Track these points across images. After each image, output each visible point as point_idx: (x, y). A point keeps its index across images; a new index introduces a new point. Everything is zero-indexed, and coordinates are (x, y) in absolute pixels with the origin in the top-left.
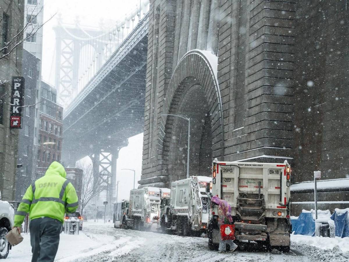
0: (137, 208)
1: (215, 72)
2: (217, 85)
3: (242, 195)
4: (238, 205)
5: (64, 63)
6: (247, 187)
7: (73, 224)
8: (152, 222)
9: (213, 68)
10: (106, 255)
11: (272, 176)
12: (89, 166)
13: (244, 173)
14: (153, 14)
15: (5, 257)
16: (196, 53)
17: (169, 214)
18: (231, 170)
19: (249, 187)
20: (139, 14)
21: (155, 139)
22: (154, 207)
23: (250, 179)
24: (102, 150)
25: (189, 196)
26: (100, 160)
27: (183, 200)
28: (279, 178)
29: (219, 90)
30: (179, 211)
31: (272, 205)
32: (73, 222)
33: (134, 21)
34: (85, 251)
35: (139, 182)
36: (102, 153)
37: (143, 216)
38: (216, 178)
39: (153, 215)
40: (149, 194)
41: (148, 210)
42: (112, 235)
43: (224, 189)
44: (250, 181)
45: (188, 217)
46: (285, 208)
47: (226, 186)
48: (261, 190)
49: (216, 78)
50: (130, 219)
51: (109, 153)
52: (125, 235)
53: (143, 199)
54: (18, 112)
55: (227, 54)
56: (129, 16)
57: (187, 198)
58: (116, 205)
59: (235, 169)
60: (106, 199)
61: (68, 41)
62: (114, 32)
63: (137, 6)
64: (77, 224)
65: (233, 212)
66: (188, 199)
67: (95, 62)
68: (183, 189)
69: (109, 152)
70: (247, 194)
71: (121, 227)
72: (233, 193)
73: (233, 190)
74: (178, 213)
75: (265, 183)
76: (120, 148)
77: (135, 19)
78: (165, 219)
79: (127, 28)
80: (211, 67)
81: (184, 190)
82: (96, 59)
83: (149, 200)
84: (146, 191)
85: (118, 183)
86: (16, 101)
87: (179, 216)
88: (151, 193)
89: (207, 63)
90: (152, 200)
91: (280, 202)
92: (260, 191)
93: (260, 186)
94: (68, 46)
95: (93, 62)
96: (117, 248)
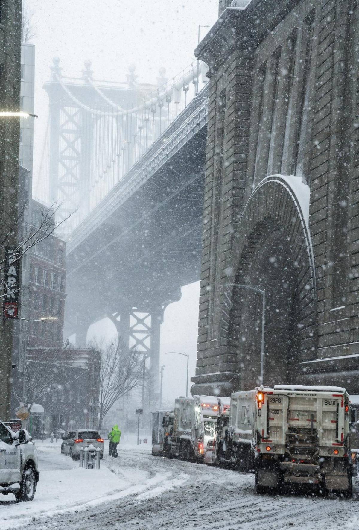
0: (184, 426)
1: (306, 216)
2: (307, 237)
3: (291, 429)
4: (288, 441)
5: (63, 151)
6: (298, 420)
7: (92, 454)
8: (206, 449)
9: (302, 209)
10: (132, 498)
11: (326, 408)
12: (111, 346)
13: (295, 404)
14: (214, 102)
15: (32, 499)
16: (279, 182)
17: (228, 440)
18: (279, 400)
19: (300, 420)
20: (196, 79)
21: (218, 309)
22: (210, 427)
23: (301, 411)
24: (134, 308)
25: (253, 416)
26: (131, 325)
27: (246, 421)
28: (335, 410)
29: (311, 245)
30: (240, 436)
31: (327, 442)
32: (93, 451)
33: (188, 92)
34: (110, 494)
35: (193, 380)
36: (135, 313)
37: (193, 439)
38: (262, 409)
39: (207, 439)
40: (202, 406)
41: (201, 431)
42: (147, 469)
43: (272, 423)
44: (302, 413)
45: (252, 446)
46: (342, 445)
47: (273, 419)
48: (314, 424)
49: (307, 225)
50: (174, 443)
51: (147, 314)
52: (164, 470)
53: (193, 414)
54: (13, 297)
55: (324, 191)
56: (178, 82)
57: (250, 418)
58: (157, 415)
59: (284, 399)
60: (141, 398)
61: (71, 111)
62: (154, 107)
63: (192, 66)
64: (98, 453)
65: (282, 450)
66: (252, 419)
67: (121, 157)
68: (246, 404)
69: (146, 311)
70: (298, 428)
71: (160, 454)
72: (280, 428)
73: (282, 425)
74: (240, 439)
75: (319, 416)
76: (166, 305)
77: (190, 88)
78: (222, 445)
79: (175, 103)
80: (300, 208)
81: (247, 407)
82: (122, 151)
83: (201, 416)
84: (198, 403)
85: (162, 369)
86: (12, 280)
87: (241, 443)
88: (204, 405)
89: (294, 199)
90: (205, 416)
91: (336, 439)
92: (312, 425)
93: (312, 419)
94: (71, 118)
95: (117, 157)
96: (148, 489)
